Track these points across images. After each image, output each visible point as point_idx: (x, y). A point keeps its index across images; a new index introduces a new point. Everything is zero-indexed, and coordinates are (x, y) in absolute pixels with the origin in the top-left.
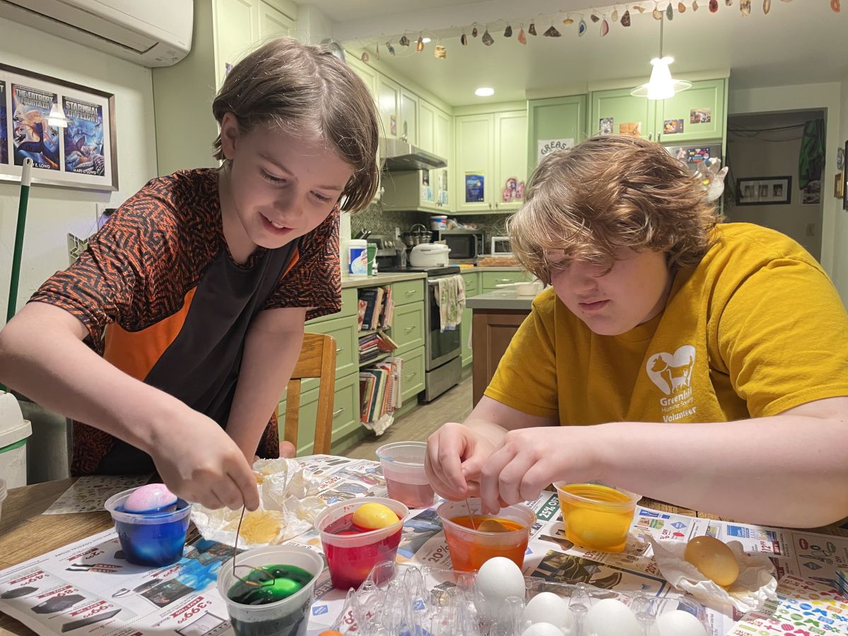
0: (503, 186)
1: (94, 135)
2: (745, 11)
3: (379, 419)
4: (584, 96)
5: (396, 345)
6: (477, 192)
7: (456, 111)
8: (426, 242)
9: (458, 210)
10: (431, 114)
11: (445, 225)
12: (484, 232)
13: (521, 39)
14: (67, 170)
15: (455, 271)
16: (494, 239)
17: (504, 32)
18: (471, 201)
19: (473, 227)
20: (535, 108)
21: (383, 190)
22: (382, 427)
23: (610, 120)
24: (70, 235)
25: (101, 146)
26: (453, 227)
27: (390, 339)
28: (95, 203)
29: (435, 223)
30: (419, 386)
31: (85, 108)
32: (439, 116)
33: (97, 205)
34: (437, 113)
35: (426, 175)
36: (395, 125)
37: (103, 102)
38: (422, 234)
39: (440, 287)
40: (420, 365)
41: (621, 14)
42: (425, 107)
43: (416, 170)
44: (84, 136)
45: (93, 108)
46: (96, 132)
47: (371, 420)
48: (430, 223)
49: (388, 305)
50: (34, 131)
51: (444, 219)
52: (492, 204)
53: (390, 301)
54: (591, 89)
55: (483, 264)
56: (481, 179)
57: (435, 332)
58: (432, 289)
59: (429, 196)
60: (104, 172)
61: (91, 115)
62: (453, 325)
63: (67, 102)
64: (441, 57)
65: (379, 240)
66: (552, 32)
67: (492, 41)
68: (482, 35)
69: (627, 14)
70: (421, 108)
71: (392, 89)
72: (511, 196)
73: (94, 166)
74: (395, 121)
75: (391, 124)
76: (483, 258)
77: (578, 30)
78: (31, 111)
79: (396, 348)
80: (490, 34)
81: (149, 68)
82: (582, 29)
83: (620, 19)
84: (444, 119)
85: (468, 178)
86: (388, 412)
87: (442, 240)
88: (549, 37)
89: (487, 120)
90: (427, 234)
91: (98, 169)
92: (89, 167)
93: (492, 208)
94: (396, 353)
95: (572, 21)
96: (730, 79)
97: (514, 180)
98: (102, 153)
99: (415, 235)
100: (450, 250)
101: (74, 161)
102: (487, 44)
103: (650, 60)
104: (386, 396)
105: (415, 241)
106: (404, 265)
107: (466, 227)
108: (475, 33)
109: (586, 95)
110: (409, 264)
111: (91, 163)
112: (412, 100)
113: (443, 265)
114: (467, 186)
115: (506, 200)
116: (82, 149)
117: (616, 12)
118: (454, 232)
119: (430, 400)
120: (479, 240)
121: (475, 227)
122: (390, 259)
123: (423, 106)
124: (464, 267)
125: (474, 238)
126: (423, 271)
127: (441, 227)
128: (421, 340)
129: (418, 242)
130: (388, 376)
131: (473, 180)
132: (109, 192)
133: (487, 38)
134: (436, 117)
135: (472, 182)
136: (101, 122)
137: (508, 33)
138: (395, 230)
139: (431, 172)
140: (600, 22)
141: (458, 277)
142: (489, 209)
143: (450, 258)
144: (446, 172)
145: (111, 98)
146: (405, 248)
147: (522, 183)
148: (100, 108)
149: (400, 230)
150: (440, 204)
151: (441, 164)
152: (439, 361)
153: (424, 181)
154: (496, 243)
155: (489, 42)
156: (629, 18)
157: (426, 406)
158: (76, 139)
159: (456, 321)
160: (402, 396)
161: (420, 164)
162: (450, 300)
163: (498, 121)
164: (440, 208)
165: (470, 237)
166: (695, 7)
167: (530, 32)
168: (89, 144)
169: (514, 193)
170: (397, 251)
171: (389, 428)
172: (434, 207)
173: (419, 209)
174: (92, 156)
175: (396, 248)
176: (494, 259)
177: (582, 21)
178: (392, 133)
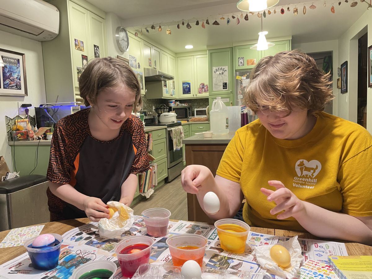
0: (199, 87)
1: (16, 72)
2: (296, 13)
3: (147, 191)
4: (231, 48)
5: (154, 158)
6: (187, 90)
7: (177, 55)
8: (166, 112)
9: (180, 98)
10: (166, 56)
11: (174, 104)
12: (191, 106)
13: (203, 26)
14: (4, 88)
15: (179, 124)
16: (196, 110)
17: (195, 23)
18: (185, 93)
19: (186, 104)
20: (211, 53)
21: (146, 90)
22: (149, 195)
23: (243, 58)
24: (6, 116)
25: (19, 76)
26: (178, 105)
27: (151, 156)
28: (17, 102)
29: (170, 103)
30: (165, 175)
31: (12, 60)
32: (170, 57)
33: (18, 102)
34: (169, 56)
35: (165, 83)
36: (151, 62)
37: (20, 57)
38: (164, 108)
39: (173, 132)
40: (165, 166)
41: (244, 15)
42: (164, 54)
43: (161, 81)
44: (11, 72)
45: (15, 60)
46: (17, 70)
47: (144, 192)
48: (168, 104)
49: (150, 141)
51: (174, 102)
52: (194, 95)
53: (151, 139)
54: (234, 45)
55: (191, 120)
56: (189, 84)
57: (171, 151)
58: (169, 133)
59: (167, 92)
60: (21, 88)
61: (14, 63)
62: (179, 148)
63: (4, 58)
64: (169, 34)
65: (146, 112)
66: (216, 23)
67: (191, 27)
68: (187, 24)
69: (247, 15)
70: (162, 55)
71: (149, 47)
72: (202, 91)
73: (16, 85)
74: (150, 60)
75: (149, 62)
76: (191, 118)
77: (226, 22)
79: (154, 159)
80: (190, 24)
81: (40, 42)
82: (228, 22)
83: (244, 17)
84: (172, 59)
85: (183, 83)
86: (151, 188)
87: (173, 111)
88: (215, 25)
89: (191, 59)
90: (167, 108)
91: (18, 87)
92: (14, 86)
93: (194, 96)
94: (154, 161)
95: (224, 18)
96: (292, 40)
97: (203, 84)
98: (20, 80)
99: (161, 109)
100: (177, 115)
101: (7, 84)
102: (189, 28)
103: (258, 33)
104: (150, 181)
105: (161, 112)
106: (157, 122)
107: (183, 105)
108: (183, 24)
109: (232, 48)
110: (159, 122)
111: (15, 84)
112: (158, 51)
113: (174, 122)
114: (183, 87)
115: (200, 93)
116: (11, 78)
117: (242, 14)
118: (179, 107)
119: (170, 181)
120: (189, 110)
121: (187, 105)
122: (151, 120)
123: (163, 54)
124: (183, 122)
125: (187, 109)
126: (165, 125)
127: (172, 105)
128: (165, 155)
129: (163, 112)
130: (151, 172)
131: (186, 84)
132: (24, 97)
133: (188, 26)
134: (168, 58)
135: (185, 85)
136: (19, 66)
137: (197, 23)
138: (152, 107)
139: (167, 82)
140: (236, 19)
141: (180, 127)
142: (193, 97)
143: (177, 118)
144: (174, 81)
145: (23, 56)
146: (157, 115)
147: (207, 85)
148: (18, 60)
149: (155, 107)
150: (172, 95)
151: (171, 78)
152: (173, 164)
153: (164, 85)
154: (197, 111)
155: (189, 27)
156: (248, 17)
157: (169, 184)
158: (8, 74)
159: (180, 146)
160: (158, 180)
161: (162, 79)
162: (177, 137)
163: (195, 59)
164: (172, 97)
165: (185, 109)
166: (275, 12)
167: (206, 23)
168: (14, 76)
169: (203, 90)
170: (154, 116)
171: (152, 195)
172: (169, 97)
173: (162, 98)
174: (15, 81)
175: (153, 115)
176: (196, 118)
177: (228, 18)
178: (150, 66)
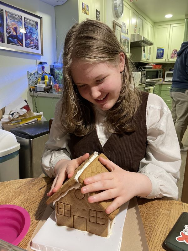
6: (161, 55)
7: (156, 24)
9: (153, 62)
10: (147, 25)
14: (26, 47)
16: (166, 72)
18: (158, 58)
21: (131, 54)
24: (28, 72)
25: (37, 38)
31: (32, 22)
33: (36, 60)
35: (144, 49)
37: (38, 20)
43: (141, 47)
44: (31, 33)
45: (35, 23)
46: (36, 32)
50: (14, 30)
56: (163, 50)
59: (144, 57)
61: (34, 25)
63: (26, 20)
71: (136, 15)
72: (174, 56)
75: (135, 29)
78: (13, 22)
81: (54, 6)
84: (152, 27)
89: (167, 27)
91: (36, 47)
97: (176, 50)
98: (38, 41)
101: (28, 43)
111: (34, 44)
112: (142, 19)
114: (157, 53)
115: (172, 58)
116: (31, 39)
123: (145, 22)
132: (40, 56)
135: (159, 51)
136: (38, 28)
139: (146, 47)
142: (165, 61)
144: (150, 47)
145: (41, 19)
158: (29, 35)
163: (172, 28)
164: (148, 61)
165: (157, 72)
168: (33, 37)
173: (141, 61)
174: (34, 42)
178: (135, 32)
